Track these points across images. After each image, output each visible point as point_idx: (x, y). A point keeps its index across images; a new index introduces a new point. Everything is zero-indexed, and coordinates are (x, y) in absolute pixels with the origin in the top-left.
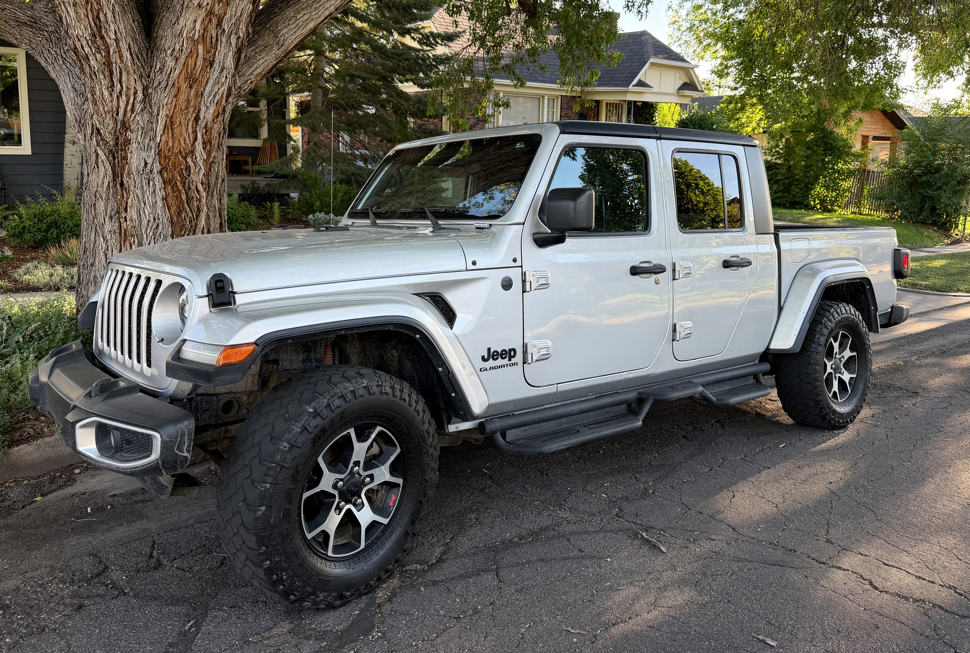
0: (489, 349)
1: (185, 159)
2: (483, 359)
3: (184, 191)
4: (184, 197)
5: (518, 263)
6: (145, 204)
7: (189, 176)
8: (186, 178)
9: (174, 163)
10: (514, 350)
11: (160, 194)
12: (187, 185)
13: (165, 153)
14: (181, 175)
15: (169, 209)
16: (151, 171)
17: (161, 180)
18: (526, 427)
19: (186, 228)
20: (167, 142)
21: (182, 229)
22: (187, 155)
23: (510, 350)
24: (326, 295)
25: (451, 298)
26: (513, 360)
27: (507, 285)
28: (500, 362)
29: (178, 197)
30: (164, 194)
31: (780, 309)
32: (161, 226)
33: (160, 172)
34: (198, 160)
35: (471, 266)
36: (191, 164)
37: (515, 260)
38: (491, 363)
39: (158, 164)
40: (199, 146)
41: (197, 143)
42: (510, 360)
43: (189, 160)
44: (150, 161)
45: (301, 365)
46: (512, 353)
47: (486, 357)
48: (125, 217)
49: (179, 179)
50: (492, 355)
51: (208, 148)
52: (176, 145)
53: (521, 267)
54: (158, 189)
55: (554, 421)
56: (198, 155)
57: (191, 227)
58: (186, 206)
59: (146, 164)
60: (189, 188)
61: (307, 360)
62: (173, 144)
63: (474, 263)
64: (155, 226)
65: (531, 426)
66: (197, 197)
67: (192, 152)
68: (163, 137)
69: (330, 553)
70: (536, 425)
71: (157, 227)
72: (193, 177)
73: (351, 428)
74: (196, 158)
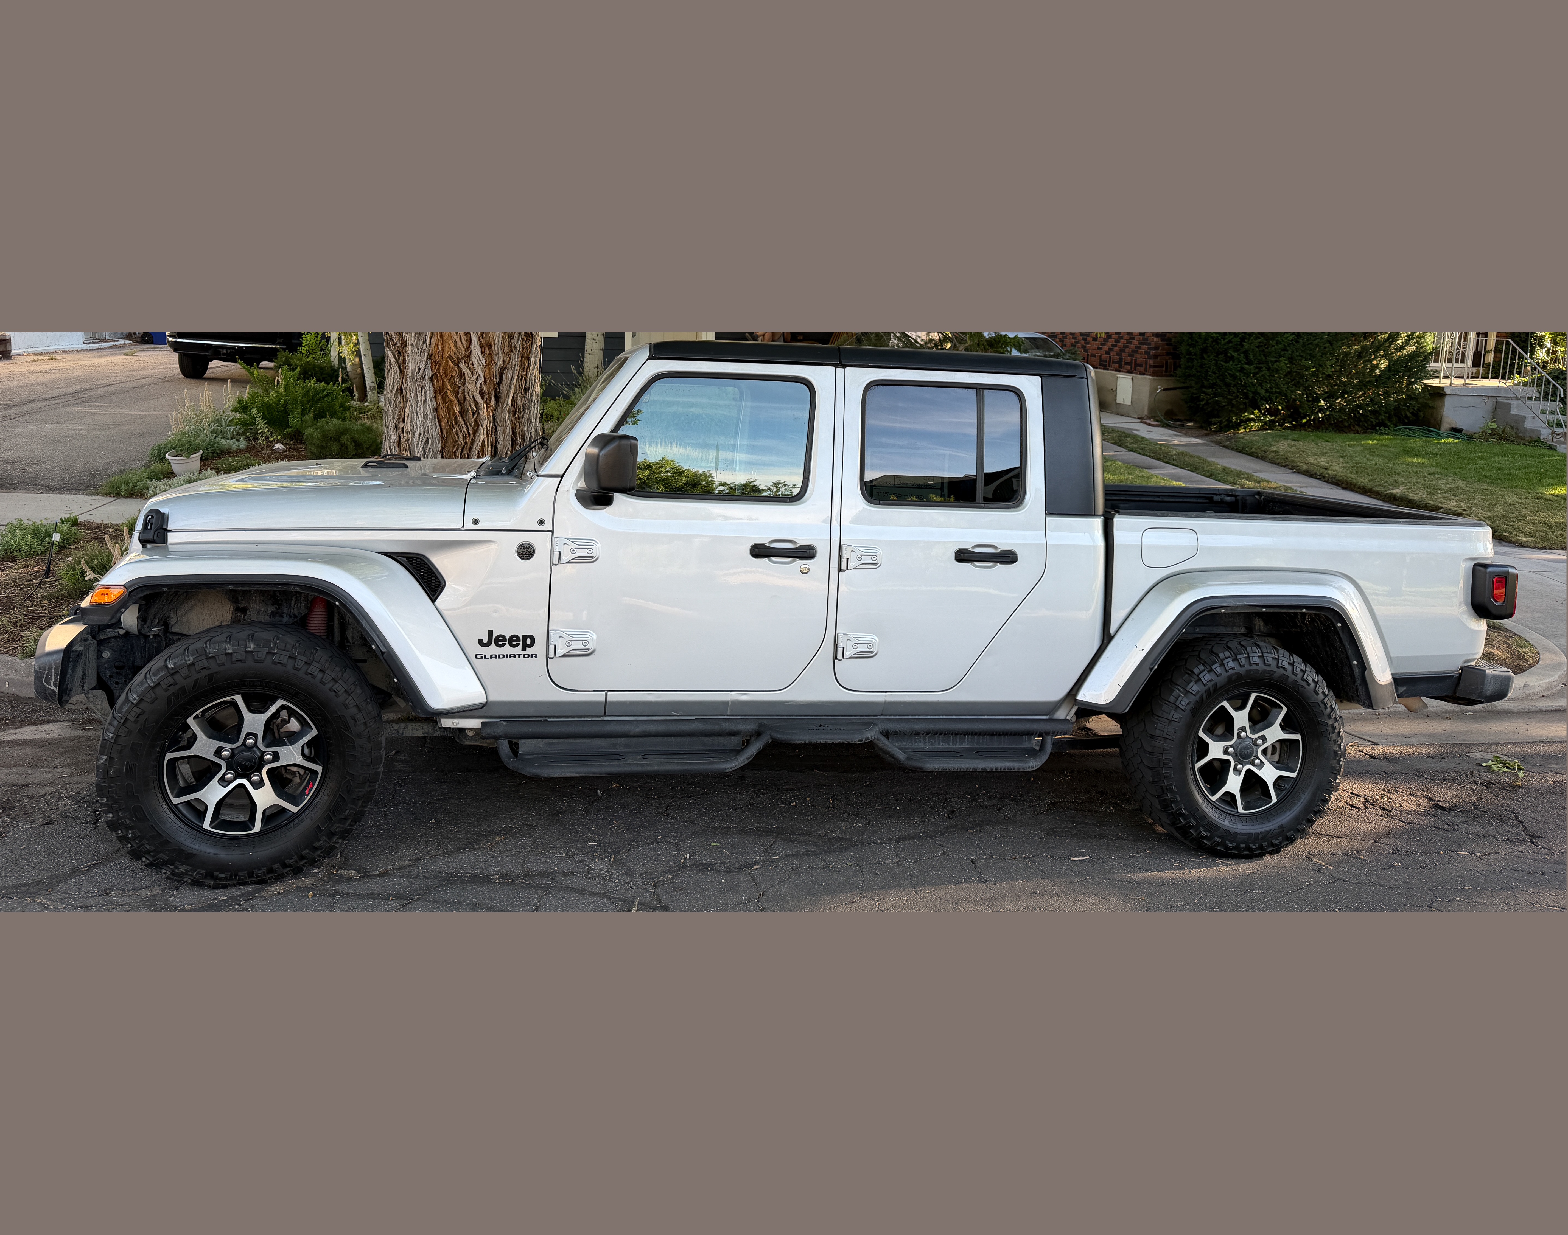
0: (490, 632)
1: (457, 364)
2: (480, 642)
3: (456, 402)
4: (457, 409)
5: (547, 526)
6: (417, 415)
7: (464, 384)
8: (459, 387)
9: (445, 370)
10: (532, 638)
11: (431, 404)
12: (460, 395)
13: (435, 357)
14: (453, 384)
15: (440, 422)
16: (423, 377)
17: (432, 388)
18: (553, 741)
19: (459, 445)
20: (437, 345)
21: (454, 446)
22: (459, 360)
23: (525, 637)
24: (257, 543)
25: (441, 562)
26: (529, 651)
27: (526, 552)
28: (507, 649)
29: (449, 409)
30: (435, 403)
31: (1107, 637)
32: (430, 441)
33: (431, 379)
34: (475, 366)
35: (469, 525)
36: (466, 370)
37: (541, 522)
38: (493, 649)
39: (430, 370)
40: (476, 351)
41: (472, 347)
42: (524, 649)
43: (462, 365)
44: (422, 367)
45: (267, 618)
46: (528, 641)
47: (485, 641)
48: (403, 428)
49: (449, 387)
50: (494, 640)
51: (487, 352)
52: (446, 349)
53: (552, 531)
54: (428, 400)
55: (603, 740)
56: (475, 361)
57: (466, 443)
58: (460, 419)
59: (420, 369)
60: (465, 399)
61: (276, 613)
62: (443, 348)
63: (476, 522)
64: (424, 441)
65: (562, 740)
66: (472, 409)
67: (468, 357)
68: (432, 340)
69: (207, 825)
70: (571, 740)
71: (427, 441)
72: (469, 386)
73: (238, 694)
74: (472, 364)
